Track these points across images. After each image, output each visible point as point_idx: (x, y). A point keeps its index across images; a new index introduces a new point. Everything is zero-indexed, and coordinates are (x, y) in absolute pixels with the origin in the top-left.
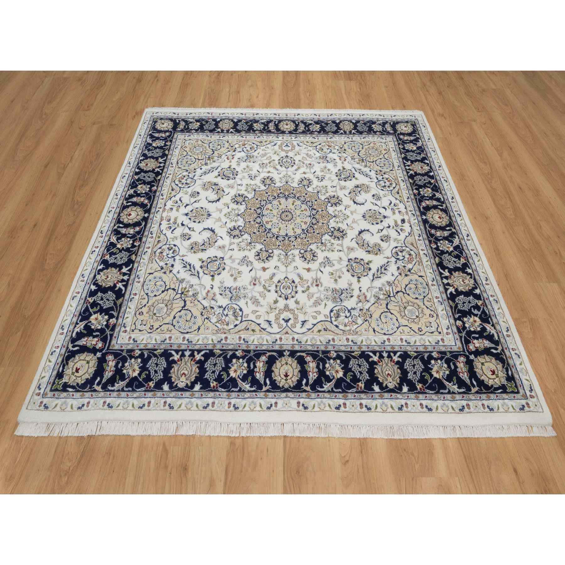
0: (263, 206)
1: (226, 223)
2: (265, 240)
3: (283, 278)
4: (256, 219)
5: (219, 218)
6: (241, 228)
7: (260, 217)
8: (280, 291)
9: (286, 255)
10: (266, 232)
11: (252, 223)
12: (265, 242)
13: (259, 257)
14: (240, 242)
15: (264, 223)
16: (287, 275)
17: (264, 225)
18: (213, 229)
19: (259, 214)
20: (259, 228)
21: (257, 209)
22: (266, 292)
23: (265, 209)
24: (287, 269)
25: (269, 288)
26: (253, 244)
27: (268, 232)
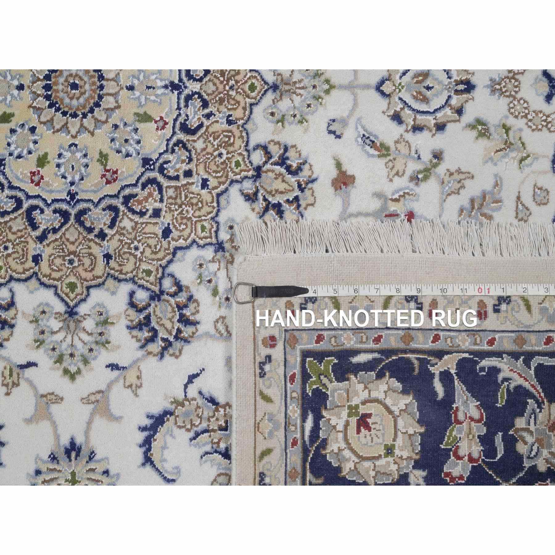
0: (19, 203)
1: (113, 367)
2: (204, 184)
3: (383, 103)
4: (90, 230)
5: (86, 400)
6: (142, 296)
7: (83, 212)
8: (439, 115)
9: (275, 87)
10: (160, 179)
11: (111, 245)
12: (212, 182)
13: (285, 206)
14: (215, 293)
15: (112, 189)
16: (367, 87)
17: (127, 192)
18: (148, 422)
19: (65, 215)
20: (142, 214)
21: (34, 227)
22: (441, 170)
23: (33, 190)
24: (341, 87)
25: (427, 157)
26: (224, 236)
27: (162, 170)
